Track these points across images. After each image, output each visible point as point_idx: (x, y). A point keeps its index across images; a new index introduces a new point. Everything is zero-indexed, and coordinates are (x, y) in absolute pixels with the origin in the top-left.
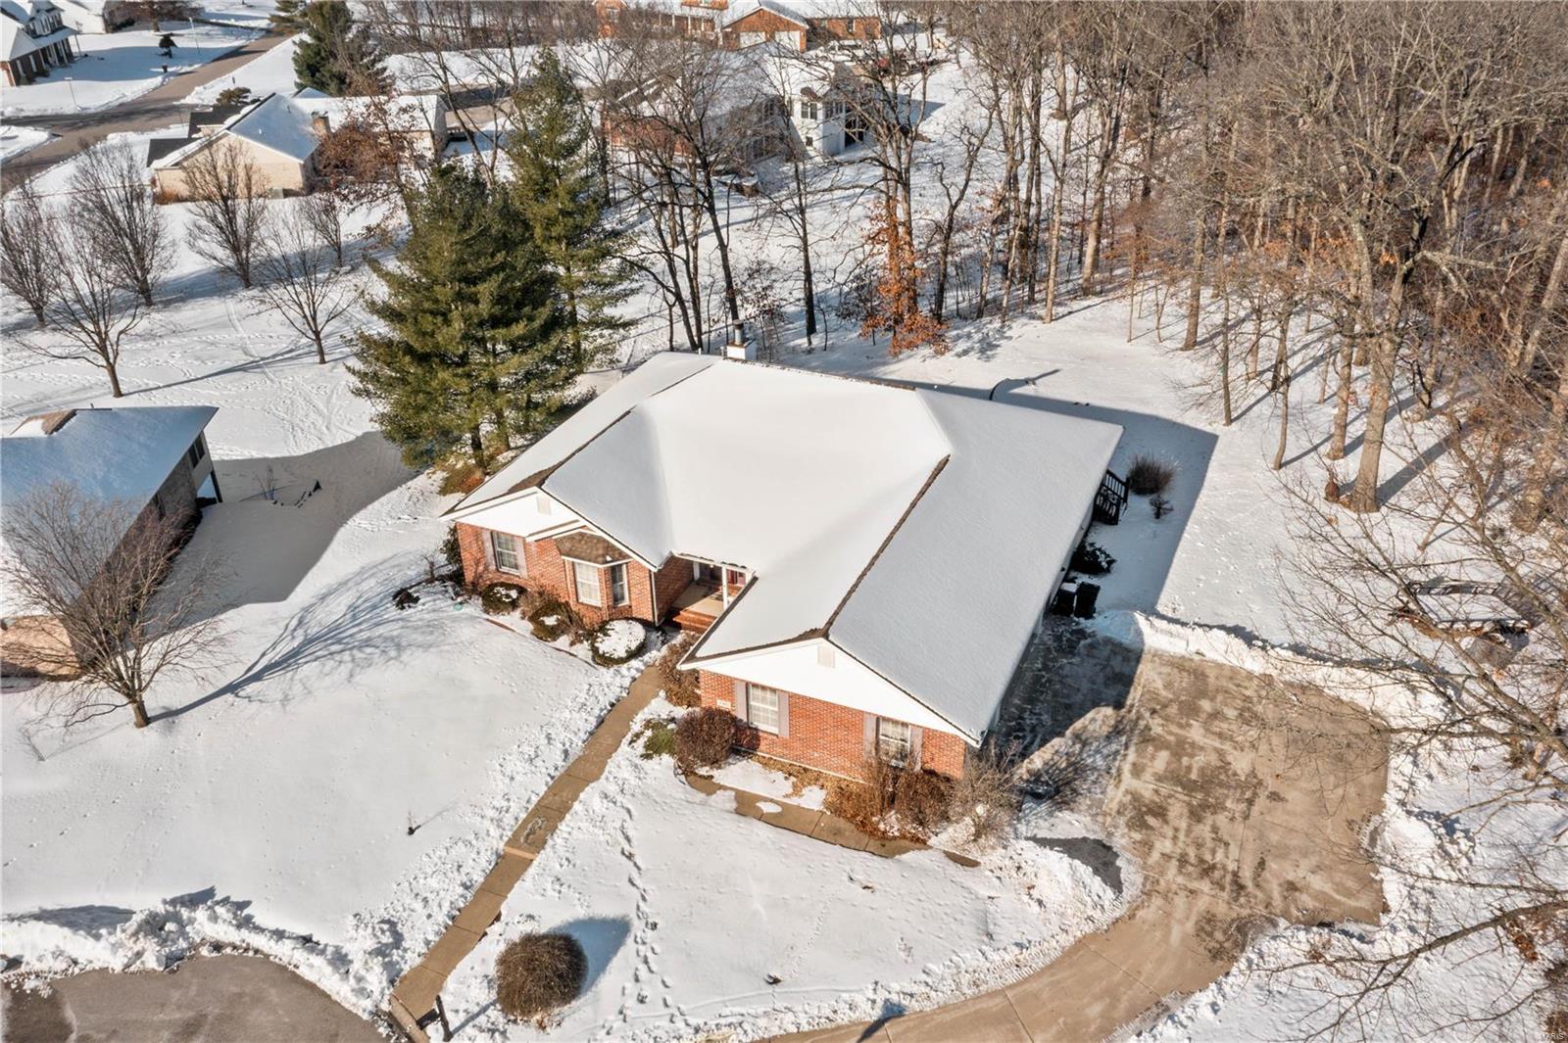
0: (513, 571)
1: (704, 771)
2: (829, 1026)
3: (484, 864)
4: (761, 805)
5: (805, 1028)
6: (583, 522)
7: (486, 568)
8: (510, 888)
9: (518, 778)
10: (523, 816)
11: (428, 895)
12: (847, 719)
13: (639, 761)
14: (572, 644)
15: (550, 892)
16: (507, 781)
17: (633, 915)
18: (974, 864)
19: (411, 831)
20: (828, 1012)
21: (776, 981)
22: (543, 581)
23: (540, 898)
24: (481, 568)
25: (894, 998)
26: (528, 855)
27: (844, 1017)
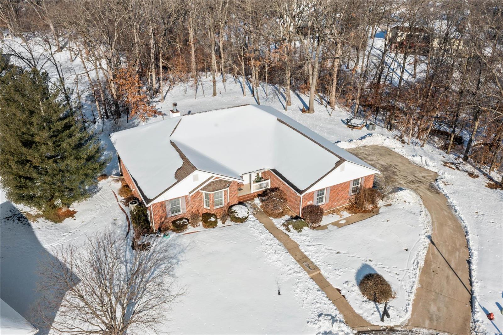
0: (177, 214)
1: (317, 225)
2: (427, 249)
3: (313, 283)
4: (340, 222)
5: (426, 252)
6: (216, 176)
7: (166, 218)
8: (328, 283)
9: (281, 259)
10: (299, 266)
11: (315, 301)
12: (344, 186)
13: (299, 234)
14: (223, 223)
15: (340, 274)
16: (280, 262)
17: (364, 262)
18: (390, 205)
19: (279, 293)
20: (423, 247)
21: (407, 250)
22: (193, 210)
23: (340, 277)
24: (163, 219)
25: (426, 234)
26: (318, 272)
27: (427, 245)
